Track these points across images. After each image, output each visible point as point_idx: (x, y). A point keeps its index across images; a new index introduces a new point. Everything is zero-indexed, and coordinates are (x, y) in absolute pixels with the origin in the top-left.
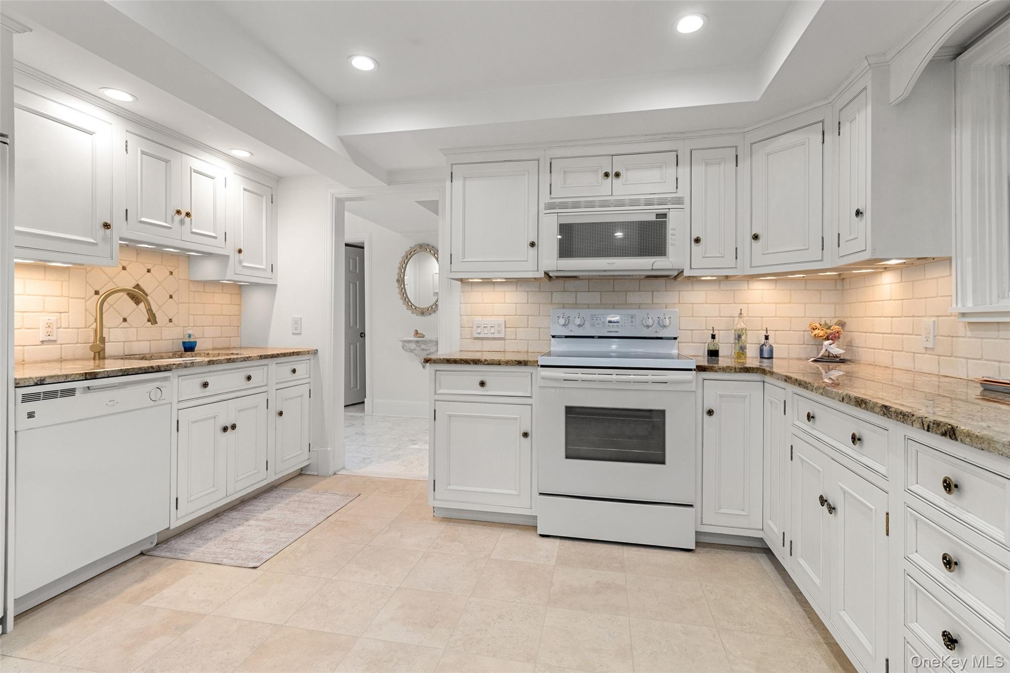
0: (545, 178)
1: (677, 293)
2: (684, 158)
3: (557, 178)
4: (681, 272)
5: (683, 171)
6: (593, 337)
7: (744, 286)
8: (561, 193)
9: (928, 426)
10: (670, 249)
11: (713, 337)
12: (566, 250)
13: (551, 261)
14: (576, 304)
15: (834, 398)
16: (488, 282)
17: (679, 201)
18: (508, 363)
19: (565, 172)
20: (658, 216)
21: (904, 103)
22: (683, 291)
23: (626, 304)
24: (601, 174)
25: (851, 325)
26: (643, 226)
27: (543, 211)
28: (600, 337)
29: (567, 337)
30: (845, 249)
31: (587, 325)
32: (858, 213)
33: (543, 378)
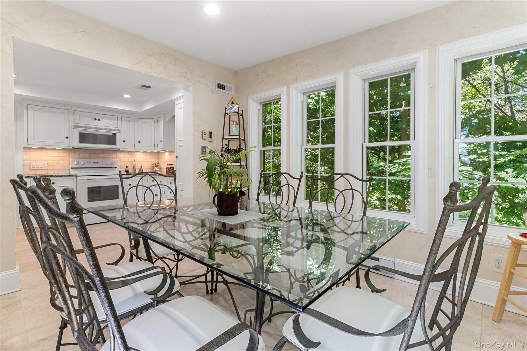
0: (72, 117)
1: (116, 155)
2: (120, 118)
3: (76, 117)
4: (119, 149)
5: (120, 122)
6: (87, 168)
7: (135, 153)
8: (78, 122)
10: (117, 143)
11: (127, 167)
12: (81, 141)
13: (76, 143)
14: (80, 157)
16: (42, 149)
17: (119, 130)
18: (65, 176)
19: (80, 116)
20: (113, 134)
21: (168, 122)
23: (98, 157)
24: (93, 119)
25: (160, 163)
26: (108, 136)
27: (73, 128)
28: (90, 168)
29: (77, 168)
30: (159, 147)
31: (86, 164)
32: (161, 141)
33: (80, 180)
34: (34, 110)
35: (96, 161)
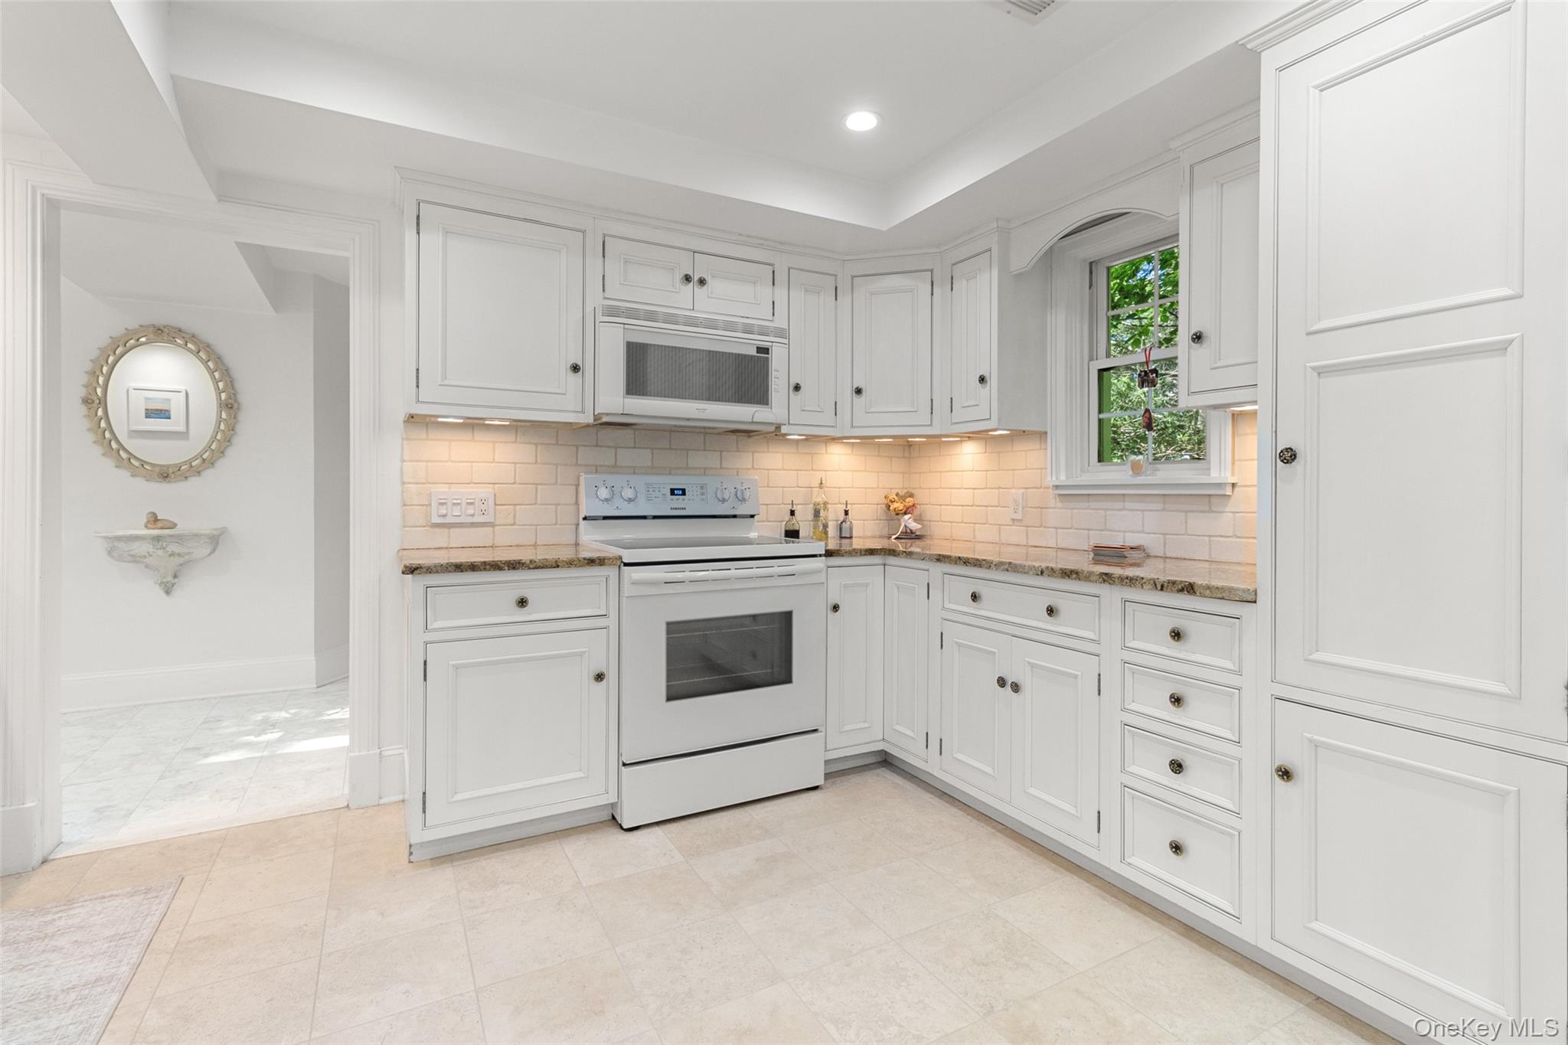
0: (594, 264)
1: (750, 454)
2: (781, 276)
3: (613, 270)
4: (777, 428)
5: (780, 294)
6: (644, 517)
8: (617, 291)
9: (1162, 586)
10: (772, 396)
11: (792, 513)
12: (636, 385)
13: (613, 398)
14: (615, 466)
15: (1027, 573)
16: (473, 425)
17: (782, 333)
19: (625, 261)
20: (759, 349)
22: (759, 452)
23: (688, 468)
24: (679, 276)
26: (742, 360)
27: (600, 319)
28: (655, 517)
29: (605, 518)
30: (959, 414)
31: (642, 498)
32: (982, 379)
33: (635, 583)
34: (446, 232)
35: (678, 482)
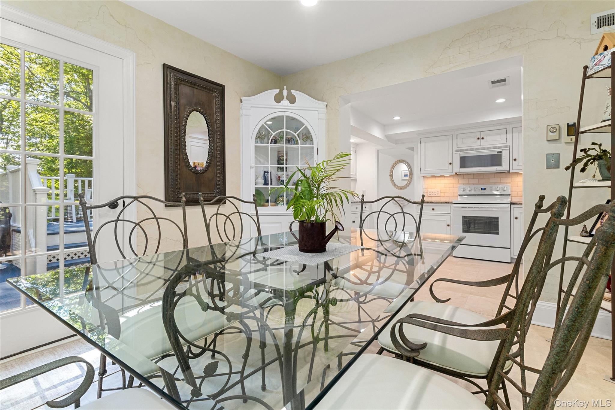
0: (455, 141)
2: (509, 131)
3: (459, 141)
4: (509, 172)
5: (509, 136)
6: (475, 195)
8: (461, 146)
10: (503, 163)
12: (463, 165)
13: (457, 169)
14: (468, 183)
16: (433, 177)
17: (507, 147)
18: (442, 203)
19: (462, 139)
20: (498, 152)
23: (489, 183)
24: (476, 138)
26: (492, 156)
27: (454, 152)
28: (478, 195)
31: (473, 190)
34: (426, 142)
35: (483, 186)
